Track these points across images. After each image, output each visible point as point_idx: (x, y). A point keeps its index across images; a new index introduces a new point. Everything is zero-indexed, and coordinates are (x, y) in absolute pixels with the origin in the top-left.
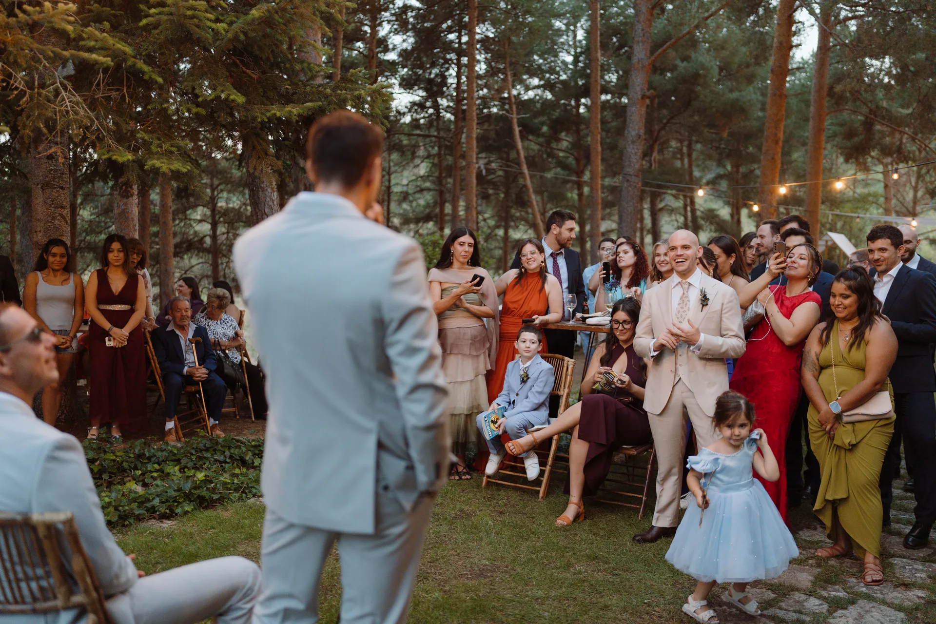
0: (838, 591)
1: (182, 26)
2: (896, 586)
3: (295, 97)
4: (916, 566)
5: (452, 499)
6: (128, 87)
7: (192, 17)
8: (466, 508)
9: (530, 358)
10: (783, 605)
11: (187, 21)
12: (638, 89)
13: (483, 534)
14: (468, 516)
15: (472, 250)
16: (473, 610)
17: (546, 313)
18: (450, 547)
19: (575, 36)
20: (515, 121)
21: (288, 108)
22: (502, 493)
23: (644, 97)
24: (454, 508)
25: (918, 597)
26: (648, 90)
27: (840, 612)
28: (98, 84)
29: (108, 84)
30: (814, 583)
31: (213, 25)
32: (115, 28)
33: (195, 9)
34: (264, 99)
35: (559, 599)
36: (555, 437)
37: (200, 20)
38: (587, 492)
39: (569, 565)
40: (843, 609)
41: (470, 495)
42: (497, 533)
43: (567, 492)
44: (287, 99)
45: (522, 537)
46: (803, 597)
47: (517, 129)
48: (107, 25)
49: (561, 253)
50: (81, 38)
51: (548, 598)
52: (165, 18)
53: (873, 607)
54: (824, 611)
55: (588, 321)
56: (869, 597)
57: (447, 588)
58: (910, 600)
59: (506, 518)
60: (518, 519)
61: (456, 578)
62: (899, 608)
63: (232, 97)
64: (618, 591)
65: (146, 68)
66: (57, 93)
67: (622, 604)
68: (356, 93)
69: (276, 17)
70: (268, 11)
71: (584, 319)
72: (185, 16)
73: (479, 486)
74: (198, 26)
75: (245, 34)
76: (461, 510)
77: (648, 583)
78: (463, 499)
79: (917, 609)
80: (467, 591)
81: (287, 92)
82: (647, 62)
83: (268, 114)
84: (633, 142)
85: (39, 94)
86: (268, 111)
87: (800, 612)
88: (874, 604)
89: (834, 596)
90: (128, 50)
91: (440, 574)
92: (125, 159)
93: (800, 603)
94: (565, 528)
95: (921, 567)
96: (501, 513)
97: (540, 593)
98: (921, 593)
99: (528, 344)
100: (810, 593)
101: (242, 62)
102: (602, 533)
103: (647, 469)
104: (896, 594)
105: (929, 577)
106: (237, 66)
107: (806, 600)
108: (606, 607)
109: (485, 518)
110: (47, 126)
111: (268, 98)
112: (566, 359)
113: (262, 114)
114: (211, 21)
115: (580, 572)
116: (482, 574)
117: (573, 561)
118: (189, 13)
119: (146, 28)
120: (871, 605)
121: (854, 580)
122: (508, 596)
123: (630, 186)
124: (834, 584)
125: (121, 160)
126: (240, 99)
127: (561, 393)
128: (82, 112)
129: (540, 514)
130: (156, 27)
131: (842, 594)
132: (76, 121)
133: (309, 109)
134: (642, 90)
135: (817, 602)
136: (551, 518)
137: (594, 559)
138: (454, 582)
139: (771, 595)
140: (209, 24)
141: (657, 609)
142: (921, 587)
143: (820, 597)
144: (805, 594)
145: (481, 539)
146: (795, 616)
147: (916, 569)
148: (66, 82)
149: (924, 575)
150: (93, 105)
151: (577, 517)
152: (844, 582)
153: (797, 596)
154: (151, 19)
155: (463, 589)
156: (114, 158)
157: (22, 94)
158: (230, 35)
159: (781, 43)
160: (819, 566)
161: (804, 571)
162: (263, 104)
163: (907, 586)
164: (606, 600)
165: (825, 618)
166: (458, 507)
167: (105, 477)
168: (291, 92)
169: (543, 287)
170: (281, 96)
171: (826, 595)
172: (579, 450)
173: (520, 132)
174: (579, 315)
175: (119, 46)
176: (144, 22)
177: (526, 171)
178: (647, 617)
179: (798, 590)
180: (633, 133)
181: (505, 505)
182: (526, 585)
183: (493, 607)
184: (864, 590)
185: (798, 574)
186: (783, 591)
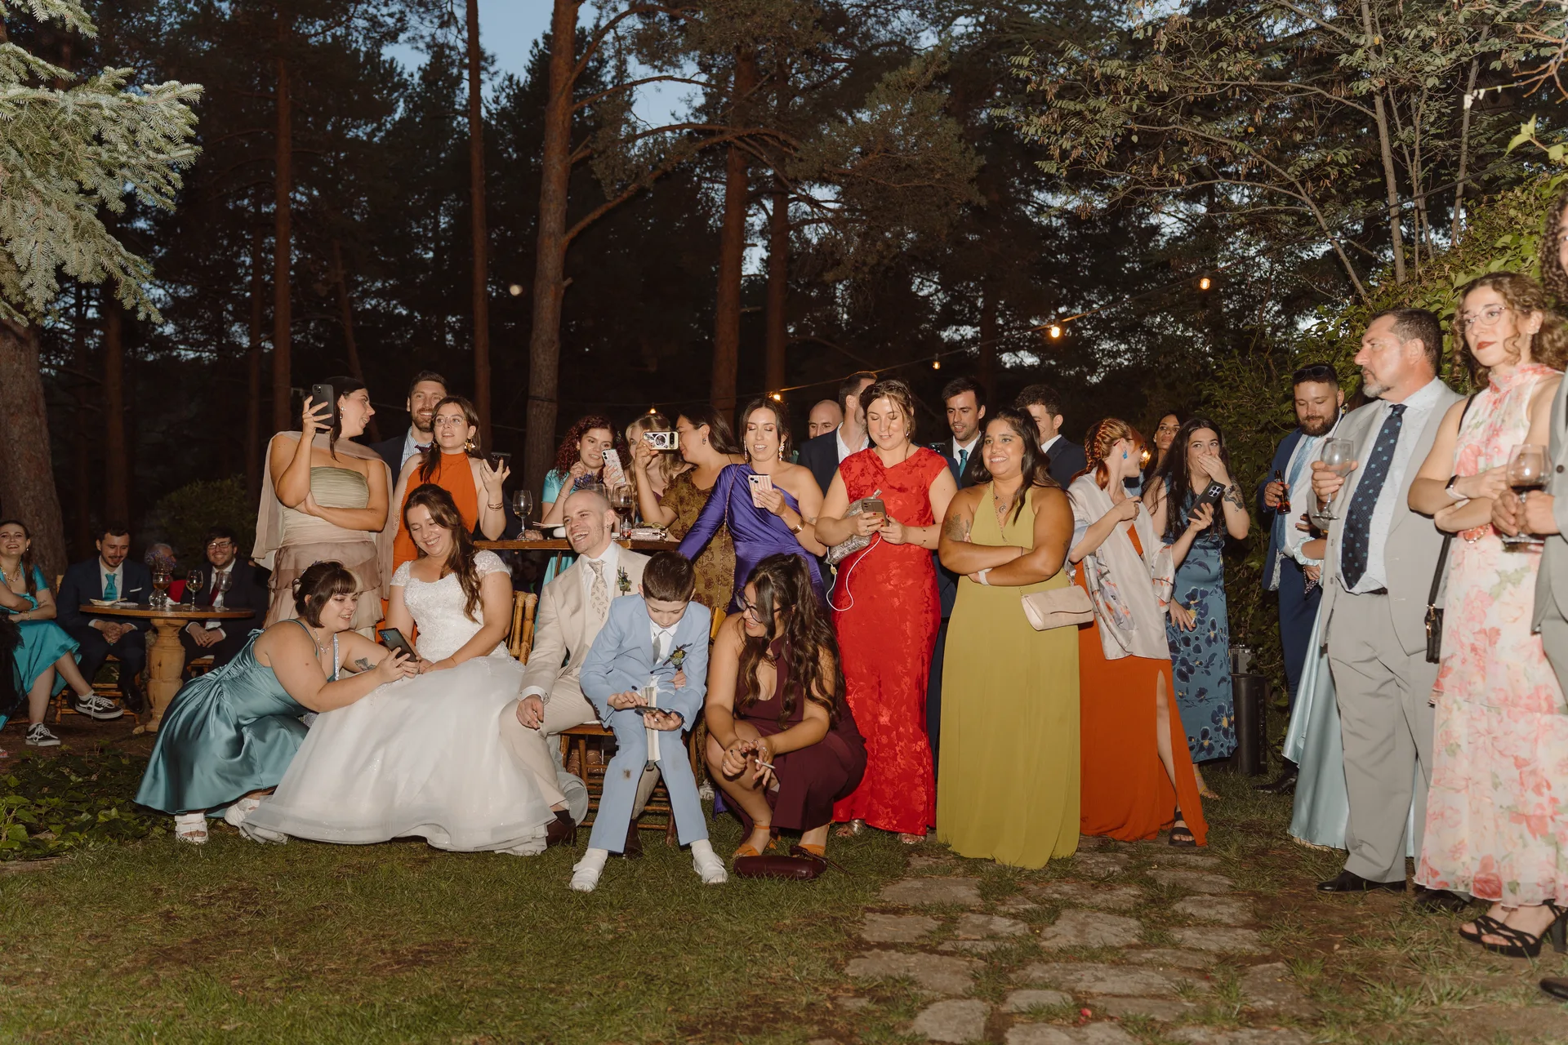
0: (1023, 903)
2: (1095, 887)
4: (1098, 859)
10: (961, 933)
14: (359, 872)
18: (340, 923)
25: (1132, 896)
26: (564, 277)
27: (1049, 930)
30: (984, 895)
40: (1049, 924)
46: (982, 918)
53: (1087, 916)
54: (1026, 932)
56: (1071, 905)
57: (356, 992)
58: (1125, 901)
59: (437, 868)
61: (368, 973)
82: (562, 237)
87: (991, 939)
88: (1085, 912)
89: (1029, 912)
93: (984, 926)
95: (1106, 860)
98: (1131, 891)
100: (989, 911)
104: (1102, 896)
107: (989, 922)
116: (417, 961)
120: (1083, 915)
124: (1010, 894)
131: (1029, 906)
134: (556, 276)
135: (1007, 922)
138: (368, 980)
139: (932, 924)
142: (1126, 882)
143: (1006, 915)
144: (982, 913)
146: (990, 946)
147: (1103, 863)
149: (1117, 868)
152: (1024, 891)
153: (973, 918)
161: (959, 884)
163: (1107, 884)
165: (1035, 941)
171: (1012, 911)
179: (967, 910)
180: (543, 338)
184: (1056, 896)
185: (954, 889)
186: (950, 916)
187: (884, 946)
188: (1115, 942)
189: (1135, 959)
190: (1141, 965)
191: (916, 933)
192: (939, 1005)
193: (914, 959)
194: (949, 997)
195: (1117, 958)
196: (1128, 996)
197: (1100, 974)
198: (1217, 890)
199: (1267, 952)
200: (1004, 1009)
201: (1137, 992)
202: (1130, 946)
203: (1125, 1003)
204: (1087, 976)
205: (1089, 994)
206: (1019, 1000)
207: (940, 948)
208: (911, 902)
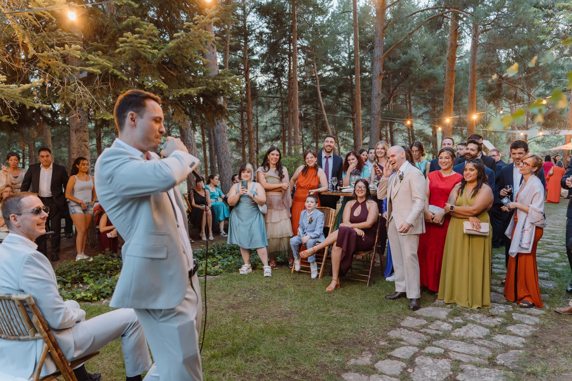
0: (459, 319)
1: (137, 51)
2: (488, 317)
3: (194, 84)
4: (500, 307)
5: (275, 279)
6: (112, 83)
7: (141, 47)
8: (282, 283)
9: (312, 210)
10: (430, 327)
11: (139, 49)
12: (378, 70)
13: (288, 296)
14: (282, 287)
15: (278, 157)
16: (278, 332)
17: (318, 187)
18: (271, 302)
19: (349, 43)
20: (319, 88)
21: (189, 90)
22: (301, 276)
23: (381, 74)
24: (276, 284)
25: (498, 321)
26: (383, 71)
27: (458, 329)
28: (97, 81)
29: (102, 81)
30: (448, 316)
31: (151, 51)
32: (105, 53)
33: (142, 44)
34: (179, 86)
35: (320, 326)
36: (327, 248)
37: (145, 48)
38: (341, 274)
39: (328, 310)
40: (459, 328)
41: (285, 277)
42: (295, 295)
43: (331, 275)
44: (190, 85)
45: (307, 297)
46: (441, 323)
47: (320, 93)
48: (100, 52)
49: (330, 156)
50: (87, 59)
51: (315, 326)
52: (127, 48)
54: (450, 329)
55: (343, 191)
56: (473, 322)
57: (267, 322)
58: (493, 323)
59: (301, 288)
60: (307, 288)
61: (272, 317)
62: (487, 327)
63: (161, 86)
64: (350, 322)
65: (119, 73)
66: (76, 87)
67: (351, 328)
68: (223, 81)
69: (181, 45)
70: (177, 43)
71: (341, 189)
72: (138, 47)
73: (290, 272)
74: (144, 51)
75: (167, 54)
76: (279, 285)
77: (365, 317)
78: (281, 279)
79: (496, 327)
80: (276, 323)
81: (191, 82)
82: (381, 57)
83: (180, 93)
84: (376, 98)
85: (67, 88)
86: (180, 92)
87: (437, 330)
88: (476, 325)
89: (457, 323)
90: (110, 65)
91: (265, 315)
92: (110, 118)
93: (439, 326)
94: (329, 292)
95: (503, 307)
96: (299, 285)
97: (312, 323)
98: (499, 320)
99: (310, 203)
100: (444, 321)
101: (168, 68)
102: (347, 294)
103: (370, 262)
104: (487, 320)
105: (506, 312)
106: (166, 70)
107: (442, 324)
108: (343, 330)
109: (291, 288)
110: (71, 103)
111: (181, 85)
112: (331, 209)
113: (177, 93)
114: (150, 49)
115: (333, 314)
116: (285, 315)
117: (330, 308)
118: (139, 45)
119: (120, 53)
120: (474, 326)
121: (468, 314)
122: (296, 326)
123: (375, 120)
124: (457, 316)
125: (107, 119)
126: (165, 87)
127: (329, 226)
128: (88, 96)
129: (318, 286)
130: (124, 53)
131: (461, 321)
132: (84, 100)
133: (200, 90)
134: (380, 71)
135: (447, 325)
136: (323, 287)
137: (341, 307)
138: (271, 319)
139: (425, 322)
140: (149, 50)
141: (367, 330)
142: (500, 317)
143: (450, 323)
144: (442, 321)
145: (287, 299)
146: (435, 332)
148: (79, 81)
149: (503, 311)
150: (94, 92)
151: (337, 286)
152: (463, 315)
153: (438, 322)
154: (121, 49)
155: (275, 322)
156: (104, 118)
157: (59, 89)
158: (159, 56)
159: (452, 44)
160: (451, 307)
161: (443, 310)
162: (178, 88)
163: (493, 316)
164: (344, 326)
165: (450, 332)
166: (278, 283)
167: (108, 272)
168: (192, 81)
169: (316, 175)
170: (188, 84)
171: (452, 322)
172: (336, 254)
173: (321, 93)
174: (338, 188)
175: (105, 63)
176: (118, 50)
177: (325, 114)
178: (362, 334)
179: (439, 319)
180: (376, 93)
181: (301, 282)
182: (306, 320)
183: (288, 331)
184: (472, 318)
185: (441, 312)
186: (431, 320)
187: (404, 328)
188: (475, 336)
189: (476, 343)
190: (476, 344)
191: (417, 325)
192: (404, 347)
193: (410, 333)
194: (410, 345)
195: (471, 341)
196: (463, 353)
197: (459, 345)
198: (531, 323)
199: (522, 346)
200: (423, 351)
201: (466, 352)
202: (479, 338)
203: (458, 355)
204: (455, 345)
205: (450, 351)
206: (429, 349)
207: (421, 330)
208: (424, 315)
